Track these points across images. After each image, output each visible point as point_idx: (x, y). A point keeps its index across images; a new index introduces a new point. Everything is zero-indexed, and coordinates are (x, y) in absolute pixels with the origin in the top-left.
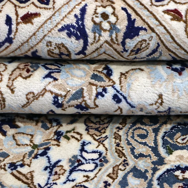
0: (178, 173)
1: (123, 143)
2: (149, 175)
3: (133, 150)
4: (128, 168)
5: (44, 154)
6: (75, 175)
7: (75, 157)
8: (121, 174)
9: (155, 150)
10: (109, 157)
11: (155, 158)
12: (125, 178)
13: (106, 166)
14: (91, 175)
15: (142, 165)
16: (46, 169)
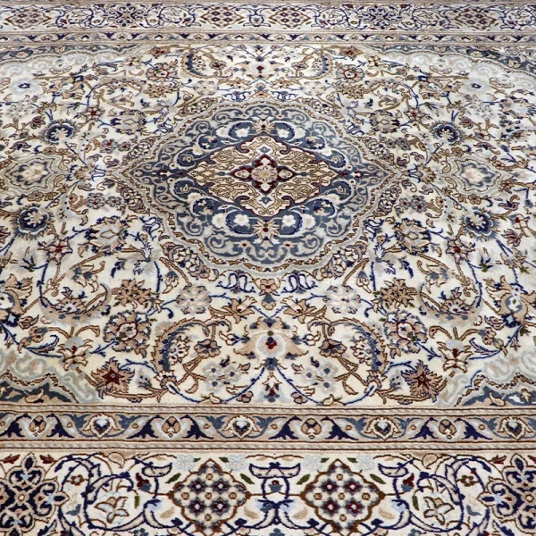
0: (199, 204)
1: (160, 207)
2: (187, 212)
3: (167, 207)
4: (175, 216)
5: (127, 234)
6: (153, 234)
7: (144, 226)
8: (175, 220)
9: (178, 200)
10: (160, 217)
11: (183, 204)
12: (178, 220)
13: (164, 221)
14: (161, 229)
15: (180, 210)
16: (136, 240)
